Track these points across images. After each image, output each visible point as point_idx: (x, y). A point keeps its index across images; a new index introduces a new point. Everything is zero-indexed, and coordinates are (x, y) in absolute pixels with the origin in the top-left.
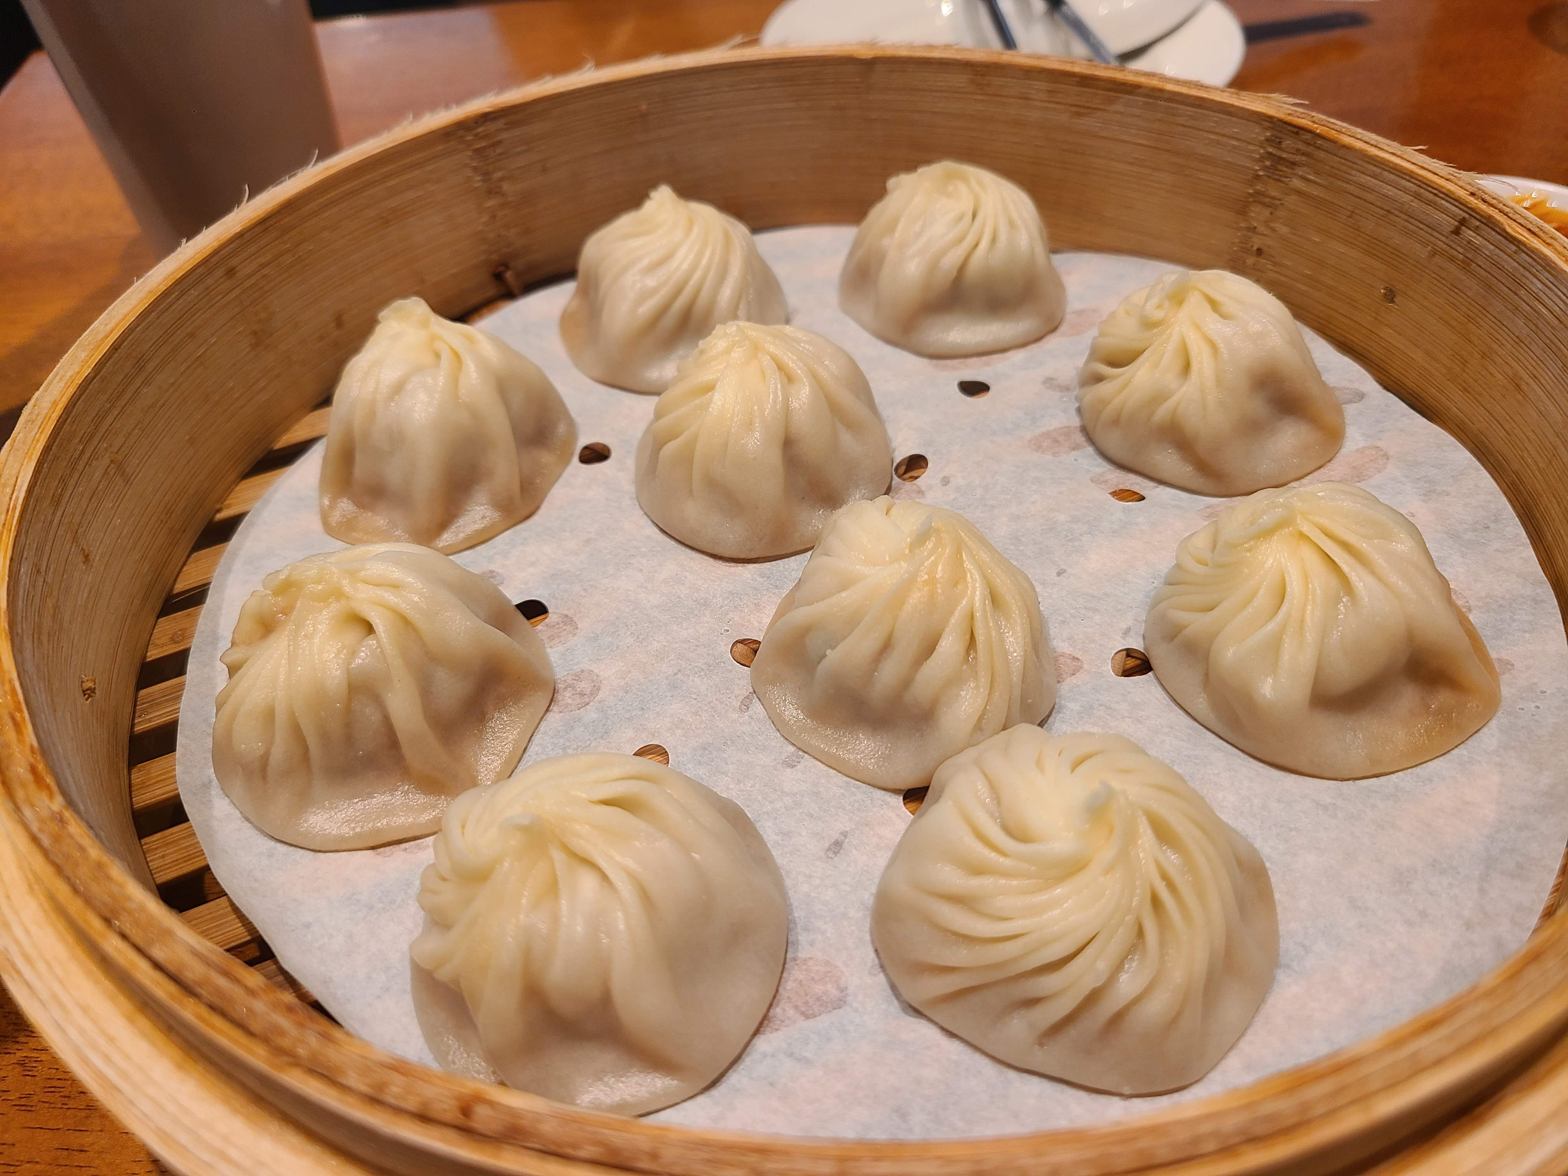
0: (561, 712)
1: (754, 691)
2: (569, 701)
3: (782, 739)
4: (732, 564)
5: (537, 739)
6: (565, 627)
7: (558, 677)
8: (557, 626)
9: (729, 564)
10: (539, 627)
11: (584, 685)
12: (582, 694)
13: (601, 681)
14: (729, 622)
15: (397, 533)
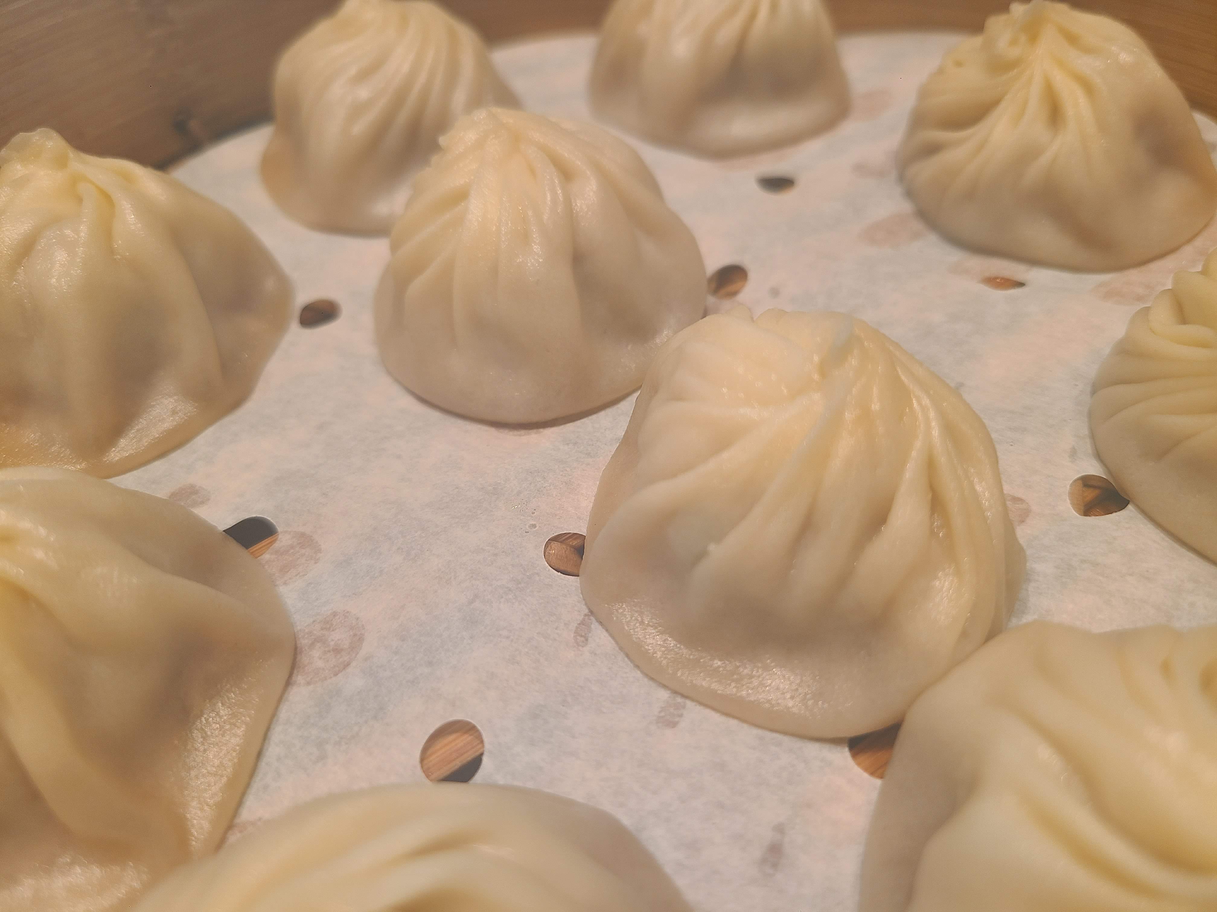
0: (309, 683)
1: (591, 612)
2: (320, 664)
3: (646, 680)
4: (523, 432)
5: (277, 734)
6: (303, 551)
7: (299, 628)
8: (292, 551)
9: (519, 433)
10: (266, 556)
11: (339, 636)
12: (337, 651)
13: (363, 626)
14: (533, 513)
15: (53, 449)
